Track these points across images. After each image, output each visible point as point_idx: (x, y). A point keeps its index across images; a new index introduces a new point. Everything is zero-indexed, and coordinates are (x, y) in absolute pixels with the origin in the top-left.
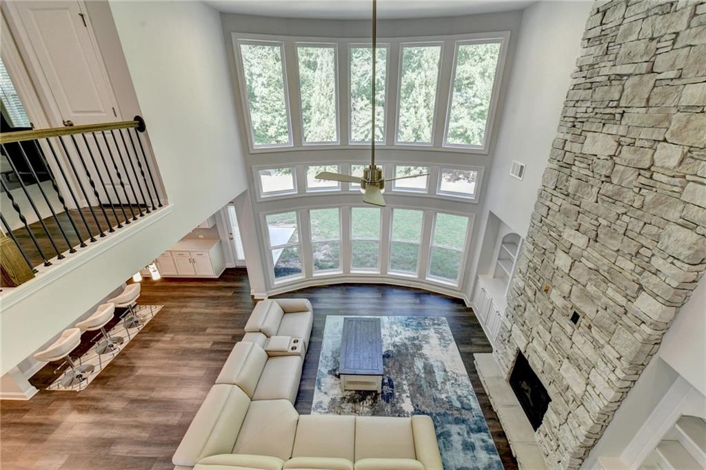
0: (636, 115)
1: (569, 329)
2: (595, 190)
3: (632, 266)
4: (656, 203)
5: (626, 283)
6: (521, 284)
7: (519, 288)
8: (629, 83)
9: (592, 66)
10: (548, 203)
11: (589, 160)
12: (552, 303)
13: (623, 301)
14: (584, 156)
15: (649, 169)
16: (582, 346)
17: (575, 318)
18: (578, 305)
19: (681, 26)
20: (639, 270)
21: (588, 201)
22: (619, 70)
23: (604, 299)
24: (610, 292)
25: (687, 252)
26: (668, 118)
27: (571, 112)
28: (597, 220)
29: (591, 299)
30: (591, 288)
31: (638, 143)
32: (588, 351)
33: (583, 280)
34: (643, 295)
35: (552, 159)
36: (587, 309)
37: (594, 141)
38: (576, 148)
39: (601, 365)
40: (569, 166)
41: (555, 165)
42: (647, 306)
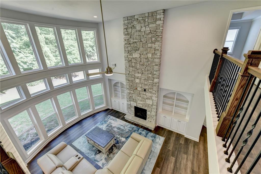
0: (141, 49)
1: (144, 93)
2: (139, 64)
3: (151, 75)
4: (151, 63)
5: (151, 78)
6: (129, 91)
7: (129, 93)
8: (138, 43)
9: (128, 40)
10: (129, 70)
11: (135, 59)
12: (139, 91)
13: (152, 82)
14: (134, 58)
15: (147, 58)
16: (148, 95)
17: (145, 90)
18: (144, 88)
19: (144, 34)
20: (152, 75)
21: (138, 66)
22: (135, 41)
23: (149, 83)
24: (149, 82)
25: (158, 69)
26: (147, 49)
27: (127, 49)
28: (142, 70)
29: (146, 85)
30: (146, 83)
31: (144, 54)
32: (150, 95)
33: (143, 82)
34: (155, 79)
35: (125, 60)
36: (146, 87)
37: (135, 55)
38: (131, 57)
39: (153, 95)
40: (131, 61)
41: (127, 61)
42: (156, 80)
